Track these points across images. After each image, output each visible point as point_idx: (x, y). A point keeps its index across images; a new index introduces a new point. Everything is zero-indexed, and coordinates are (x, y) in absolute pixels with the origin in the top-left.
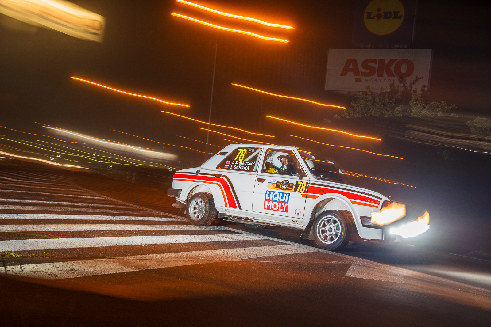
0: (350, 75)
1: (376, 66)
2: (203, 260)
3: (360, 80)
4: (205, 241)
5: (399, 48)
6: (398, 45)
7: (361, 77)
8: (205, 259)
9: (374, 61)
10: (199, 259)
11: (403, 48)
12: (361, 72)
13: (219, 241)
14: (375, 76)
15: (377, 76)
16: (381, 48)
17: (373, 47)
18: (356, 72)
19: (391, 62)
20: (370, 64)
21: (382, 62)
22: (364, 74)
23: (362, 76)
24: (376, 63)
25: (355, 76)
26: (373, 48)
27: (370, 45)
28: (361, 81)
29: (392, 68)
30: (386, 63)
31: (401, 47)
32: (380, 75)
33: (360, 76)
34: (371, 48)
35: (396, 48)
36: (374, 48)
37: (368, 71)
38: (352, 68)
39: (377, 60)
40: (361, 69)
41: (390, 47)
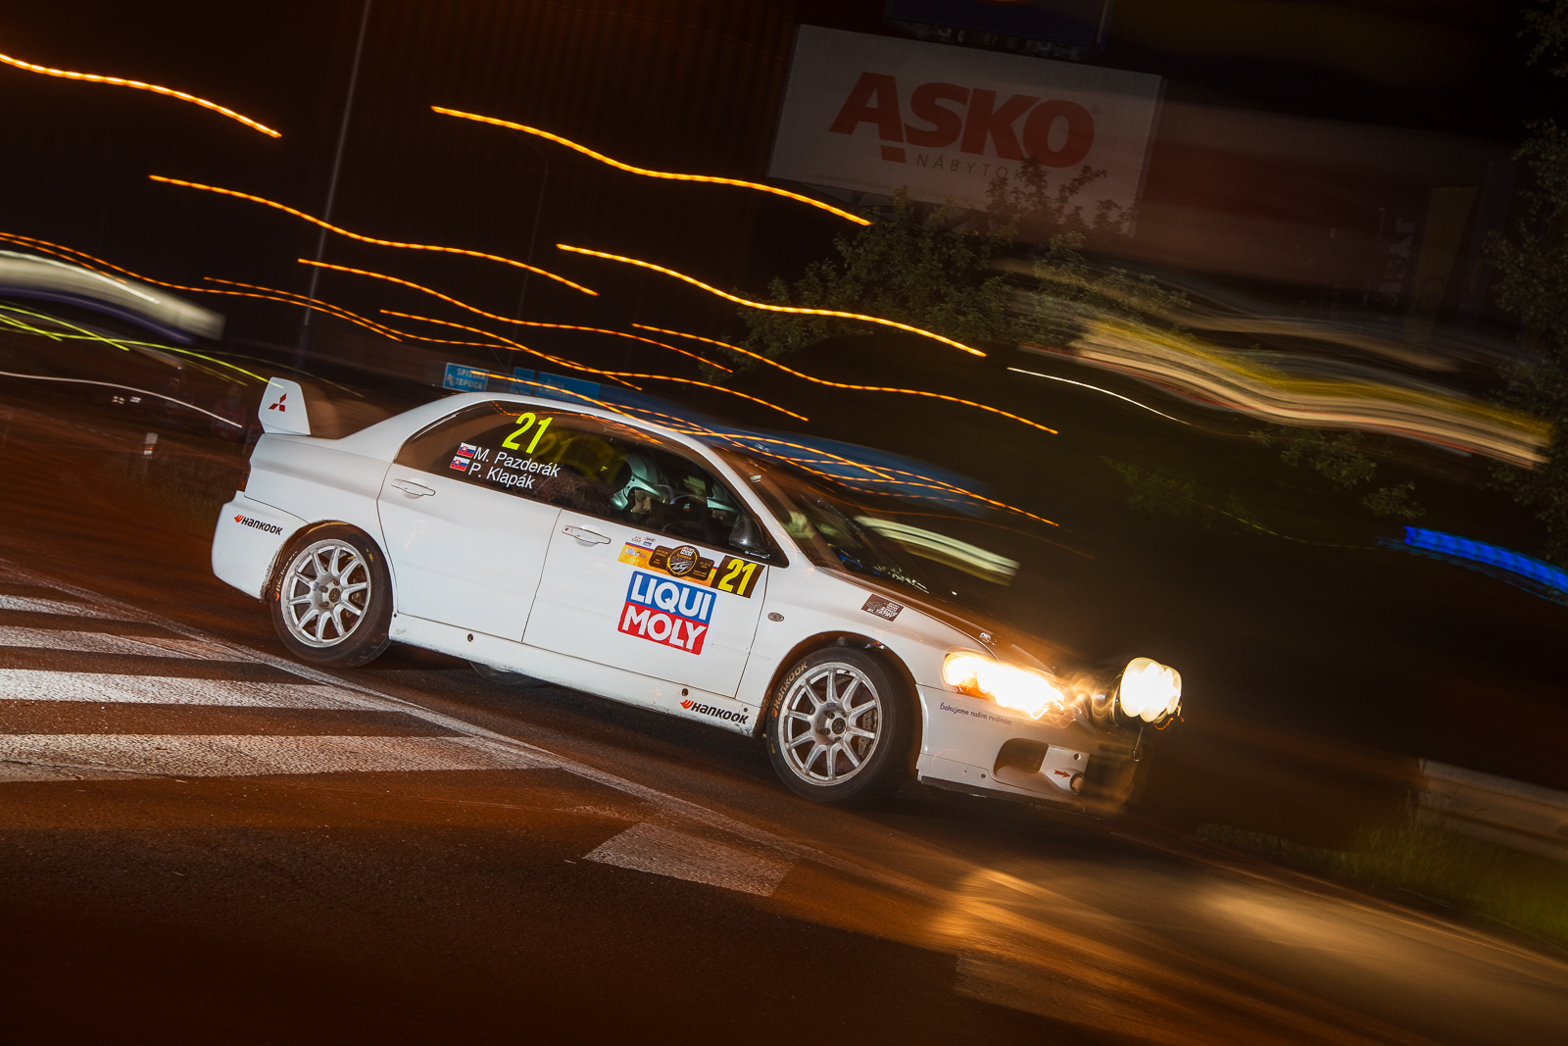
0: (867, 134)
1: (962, 111)
2: (100, 768)
3: (897, 156)
4: (153, 702)
5: (1051, 56)
6: (1049, 45)
7: (905, 146)
8: (108, 765)
9: (958, 94)
10: (86, 764)
11: (1065, 59)
12: (906, 125)
13: (210, 703)
14: (952, 152)
15: (962, 150)
16: (989, 48)
17: (960, 39)
18: (889, 125)
19: (1018, 104)
20: (941, 102)
21: (984, 98)
22: (917, 137)
23: (909, 141)
24: (965, 103)
25: (882, 137)
26: (958, 44)
27: (950, 31)
28: (904, 161)
29: (1019, 126)
30: (998, 104)
31: (1057, 54)
32: (973, 146)
33: (901, 141)
34: (953, 41)
35: (1038, 55)
36: (964, 45)
37: (932, 127)
38: (876, 106)
39: (968, 91)
40: (908, 117)
41: (1020, 49)
